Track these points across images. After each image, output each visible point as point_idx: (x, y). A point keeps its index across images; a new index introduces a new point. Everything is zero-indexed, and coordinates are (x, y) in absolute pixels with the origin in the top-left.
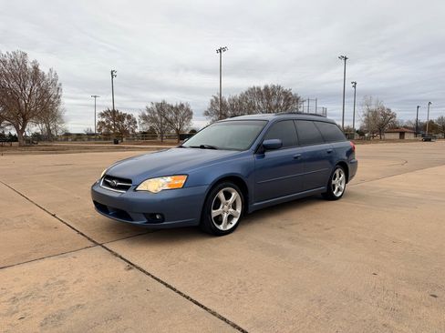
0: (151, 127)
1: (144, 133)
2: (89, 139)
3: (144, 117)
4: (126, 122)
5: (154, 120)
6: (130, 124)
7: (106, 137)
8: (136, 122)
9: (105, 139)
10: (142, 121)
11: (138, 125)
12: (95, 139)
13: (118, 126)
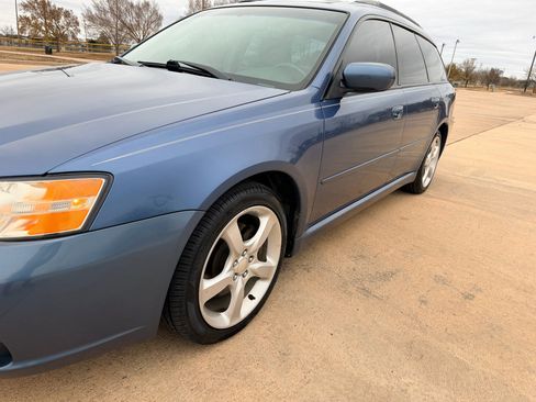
0: (102, 34)
1: (92, 41)
2: (11, 43)
3: (91, 18)
4: (62, 21)
5: (105, 23)
6: (68, 24)
7: (36, 42)
8: (77, 23)
9: (34, 46)
10: (87, 23)
11: (81, 28)
12: (19, 44)
13: (50, 26)
